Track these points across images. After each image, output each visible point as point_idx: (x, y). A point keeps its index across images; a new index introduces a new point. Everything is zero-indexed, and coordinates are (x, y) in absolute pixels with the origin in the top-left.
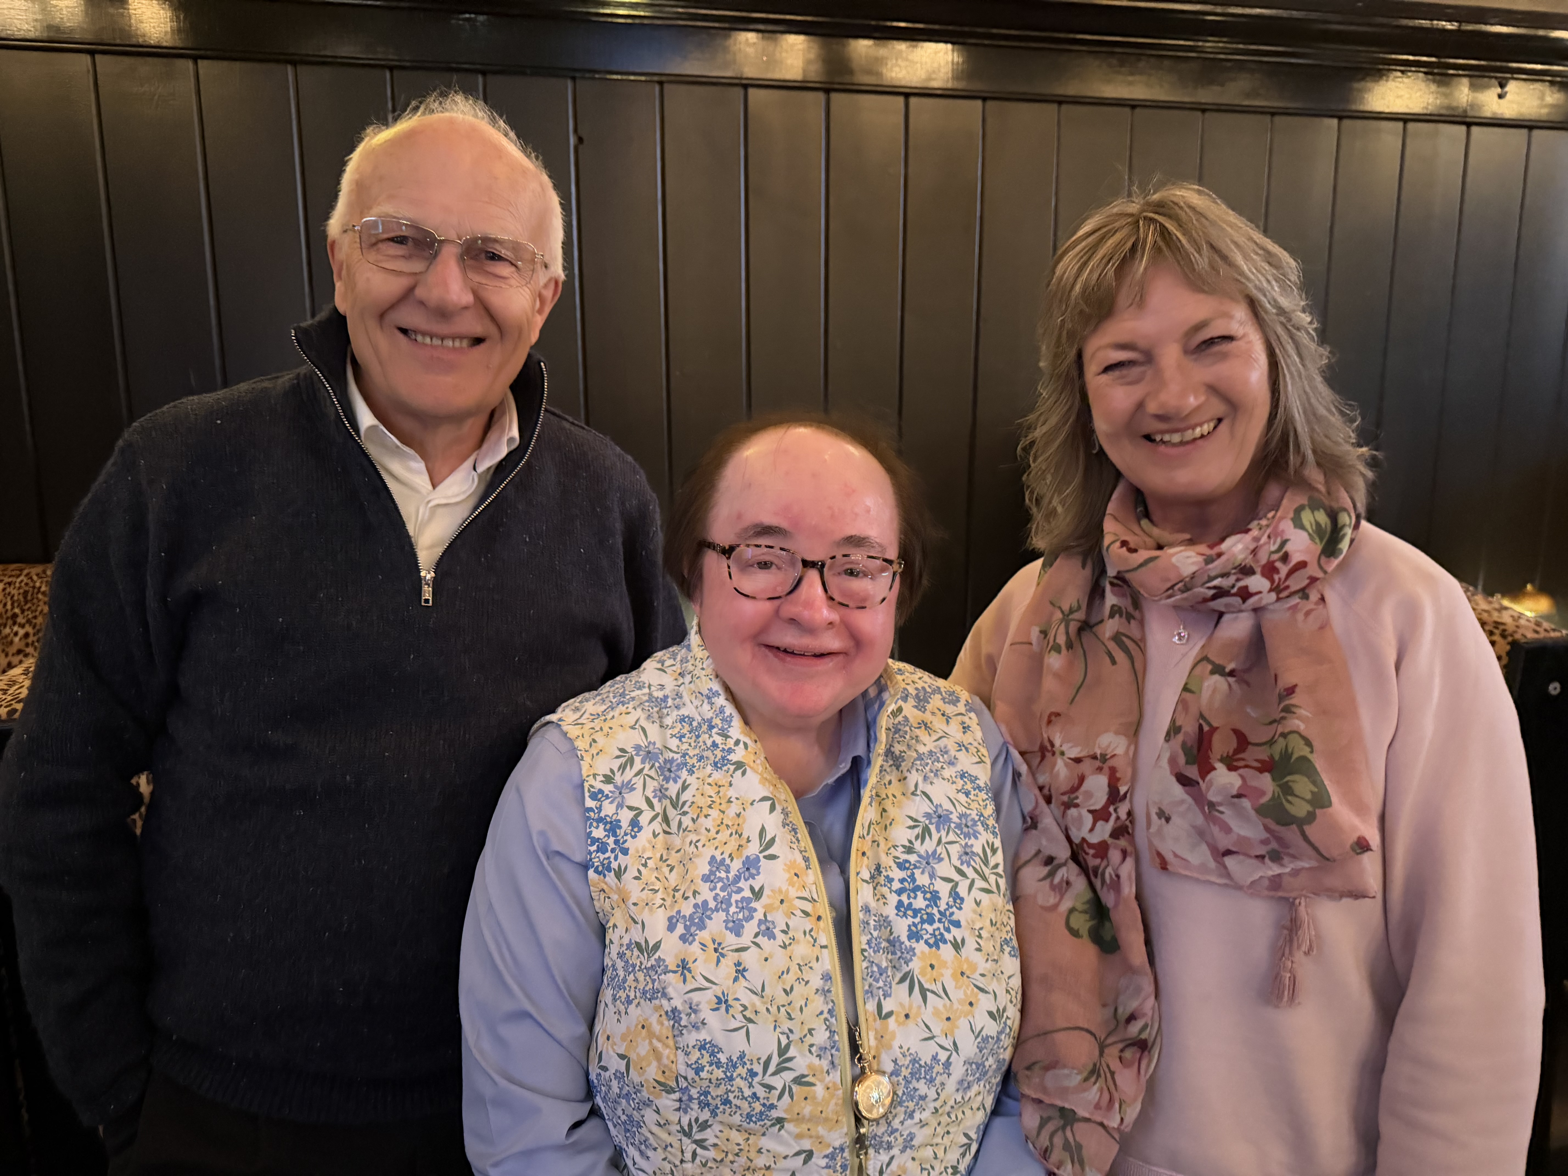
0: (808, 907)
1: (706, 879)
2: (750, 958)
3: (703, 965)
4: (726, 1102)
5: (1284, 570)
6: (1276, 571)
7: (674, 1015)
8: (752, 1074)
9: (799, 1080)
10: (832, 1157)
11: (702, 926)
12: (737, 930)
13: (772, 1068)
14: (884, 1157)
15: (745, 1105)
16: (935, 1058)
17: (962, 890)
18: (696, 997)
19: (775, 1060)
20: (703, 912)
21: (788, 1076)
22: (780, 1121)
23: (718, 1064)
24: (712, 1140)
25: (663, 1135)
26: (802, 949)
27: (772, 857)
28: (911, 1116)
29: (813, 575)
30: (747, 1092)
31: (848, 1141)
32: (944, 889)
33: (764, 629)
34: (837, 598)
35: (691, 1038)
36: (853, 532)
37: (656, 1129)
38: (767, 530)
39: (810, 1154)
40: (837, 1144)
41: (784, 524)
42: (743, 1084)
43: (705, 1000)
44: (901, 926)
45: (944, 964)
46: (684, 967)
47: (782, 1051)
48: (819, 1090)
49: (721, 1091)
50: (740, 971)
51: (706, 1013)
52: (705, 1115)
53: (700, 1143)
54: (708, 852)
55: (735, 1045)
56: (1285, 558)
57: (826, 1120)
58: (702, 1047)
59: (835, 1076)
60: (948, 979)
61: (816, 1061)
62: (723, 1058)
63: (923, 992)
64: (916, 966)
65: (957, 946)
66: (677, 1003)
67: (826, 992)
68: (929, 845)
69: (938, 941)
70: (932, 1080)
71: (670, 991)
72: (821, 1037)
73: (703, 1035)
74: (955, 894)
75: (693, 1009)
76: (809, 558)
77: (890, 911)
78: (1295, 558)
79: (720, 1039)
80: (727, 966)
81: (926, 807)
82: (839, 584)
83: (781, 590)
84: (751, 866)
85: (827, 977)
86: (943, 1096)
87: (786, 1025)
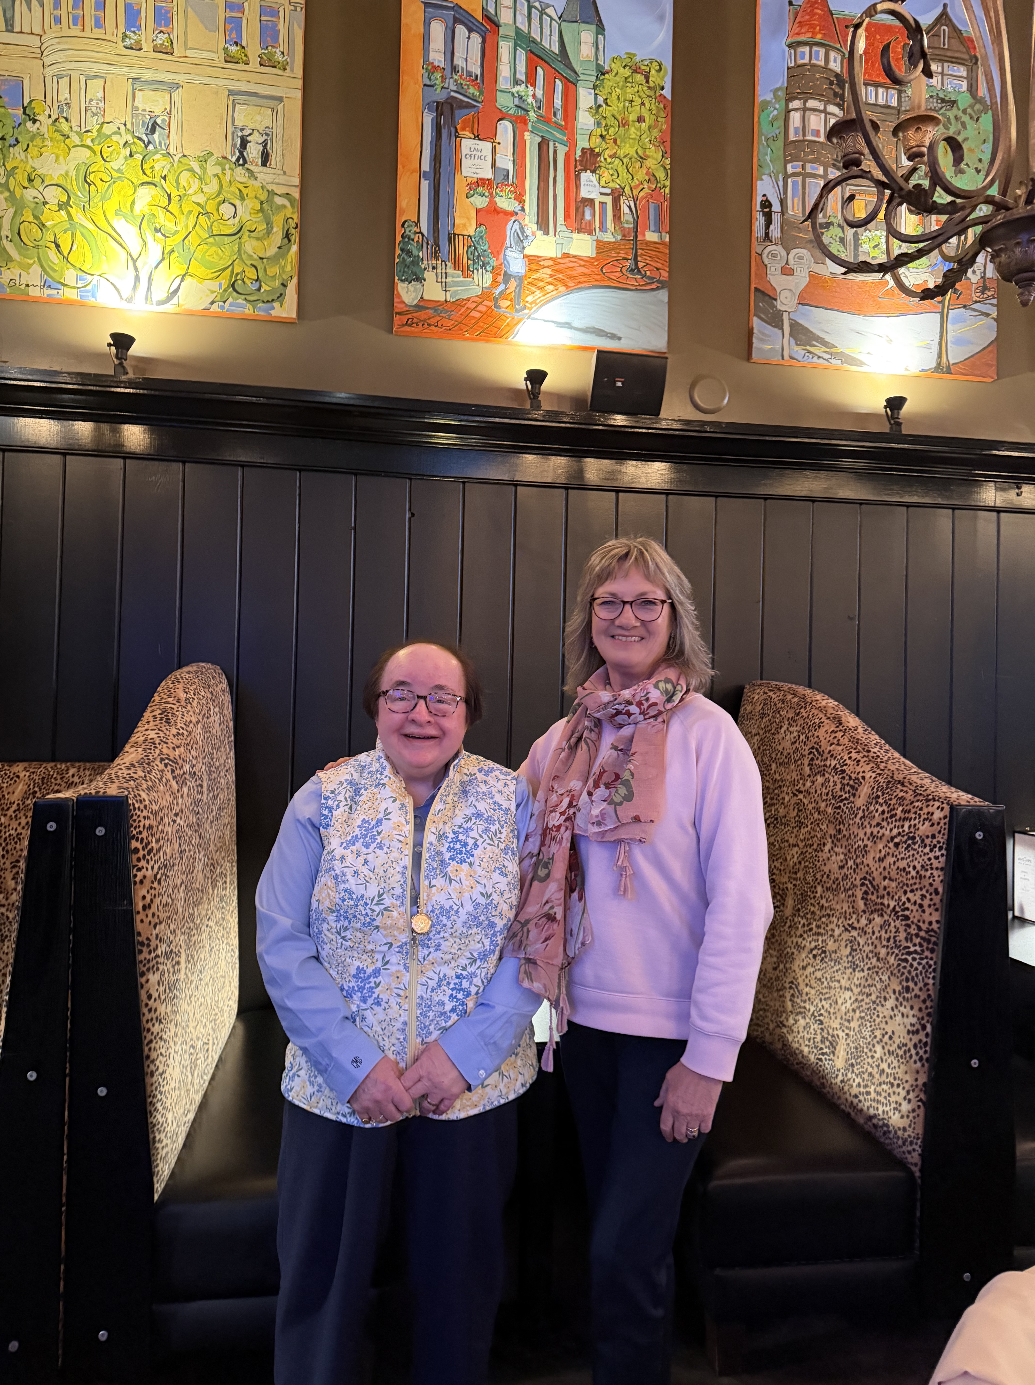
0: (401, 838)
1: (359, 826)
2: (370, 857)
3: (350, 859)
4: (355, 916)
5: (646, 705)
6: (642, 704)
7: (336, 877)
8: (366, 904)
9: (386, 909)
10: (401, 947)
11: (354, 844)
12: (367, 846)
13: (375, 902)
14: (426, 952)
15: (362, 918)
16: (451, 907)
17: (479, 843)
18: (345, 869)
19: (376, 899)
20: (356, 838)
21: (382, 907)
22: (377, 927)
23: (352, 899)
24: (349, 936)
25: (329, 935)
26: (395, 854)
27: (389, 819)
28: (439, 933)
29: (422, 702)
30: (364, 912)
31: (409, 940)
32: (471, 842)
33: (401, 727)
34: (434, 712)
35: (342, 886)
36: (437, 683)
37: (327, 933)
38: (402, 683)
39: (391, 945)
40: (404, 940)
41: (409, 681)
42: (362, 908)
43: (349, 872)
44: (447, 856)
45: (462, 870)
46: (343, 858)
47: (380, 895)
48: (395, 914)
49: (352, 911)
50: (366, 862)
51: (349, 877)
52: (346, 924)
53: (343, 938)
54: (361, 818)
55: (360, 891)
56: (647, 700)
57: (398, 928)
58: (346, 891)
59: (403, 909)
60: (462, 875)
61: (395, 901)
62: (354, 897)
63: (450, 880)
64: (449, 869)
65: (471, 864)
66: (338, 872)
67: (403, 873)
68: (469, 824)
69: (462, 861)
70: (449, 918)
71: (336, 867)
72: (398, 891)
73: (347, 886)
74: (475, 844)
75: (344, 875)
76: (420, 695)
77: (444, 850)
78: (652, 701)
79: (354, 888)
80: (361, 860)
81: (474, 811)
82: (434, 706)
83: (408, 709)
84: (379, 822)
85: (405, 867)
86: (455, 927)
87: (382, 886)
